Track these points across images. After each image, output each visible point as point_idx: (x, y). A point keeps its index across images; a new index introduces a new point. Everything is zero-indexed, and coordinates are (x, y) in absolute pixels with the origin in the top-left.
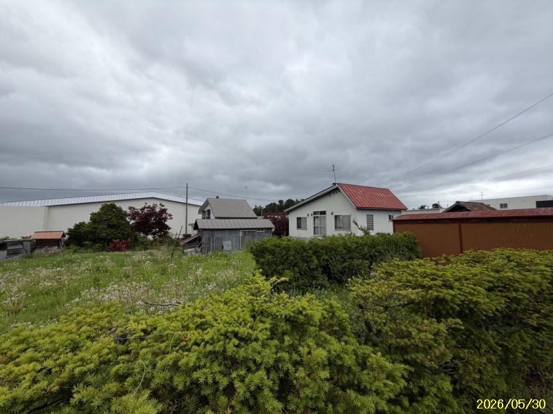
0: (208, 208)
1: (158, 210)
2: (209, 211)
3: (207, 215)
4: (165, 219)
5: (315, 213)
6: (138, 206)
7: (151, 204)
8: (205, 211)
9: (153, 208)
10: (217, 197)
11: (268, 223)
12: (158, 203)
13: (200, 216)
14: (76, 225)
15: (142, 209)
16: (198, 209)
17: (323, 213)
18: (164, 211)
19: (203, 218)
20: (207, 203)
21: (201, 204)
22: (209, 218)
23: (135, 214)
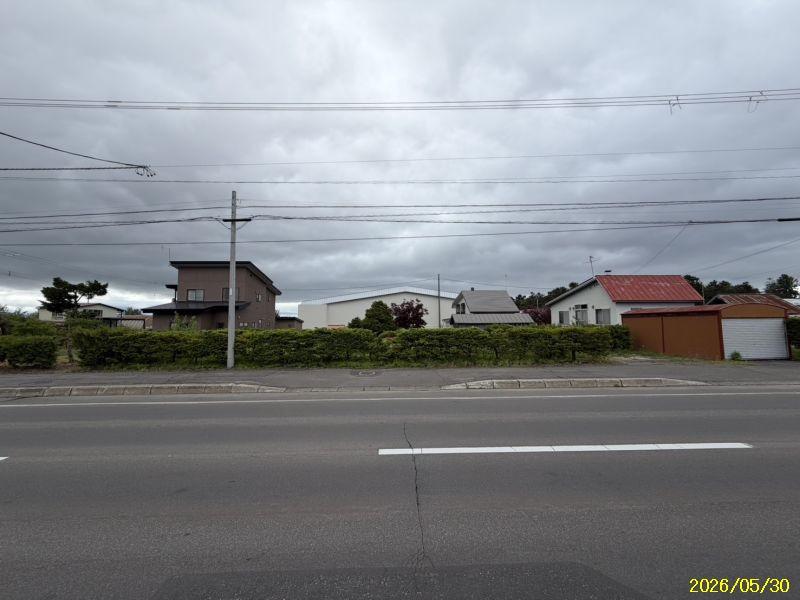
0: (463, 301)
1: (415, 305)
2: (463, 305)
3: (461, 310)
4: (422, 314)
5: (577, 307)
6: (399, 301)
7: (408, 299)
8: (459, 305)
9: (410, 304)
10: (473, 289)
11: (526, 318)
12: (414, 298)
13: (454, 311)
14: (353, 321)
15: (403, 305)
16: (451, 302)
17: (585, 306)
18: (420, 306)
19: (458, 313)
20: (461, 296)
21: (455, 296)
22: (464, 313)
23: (397, 310)
